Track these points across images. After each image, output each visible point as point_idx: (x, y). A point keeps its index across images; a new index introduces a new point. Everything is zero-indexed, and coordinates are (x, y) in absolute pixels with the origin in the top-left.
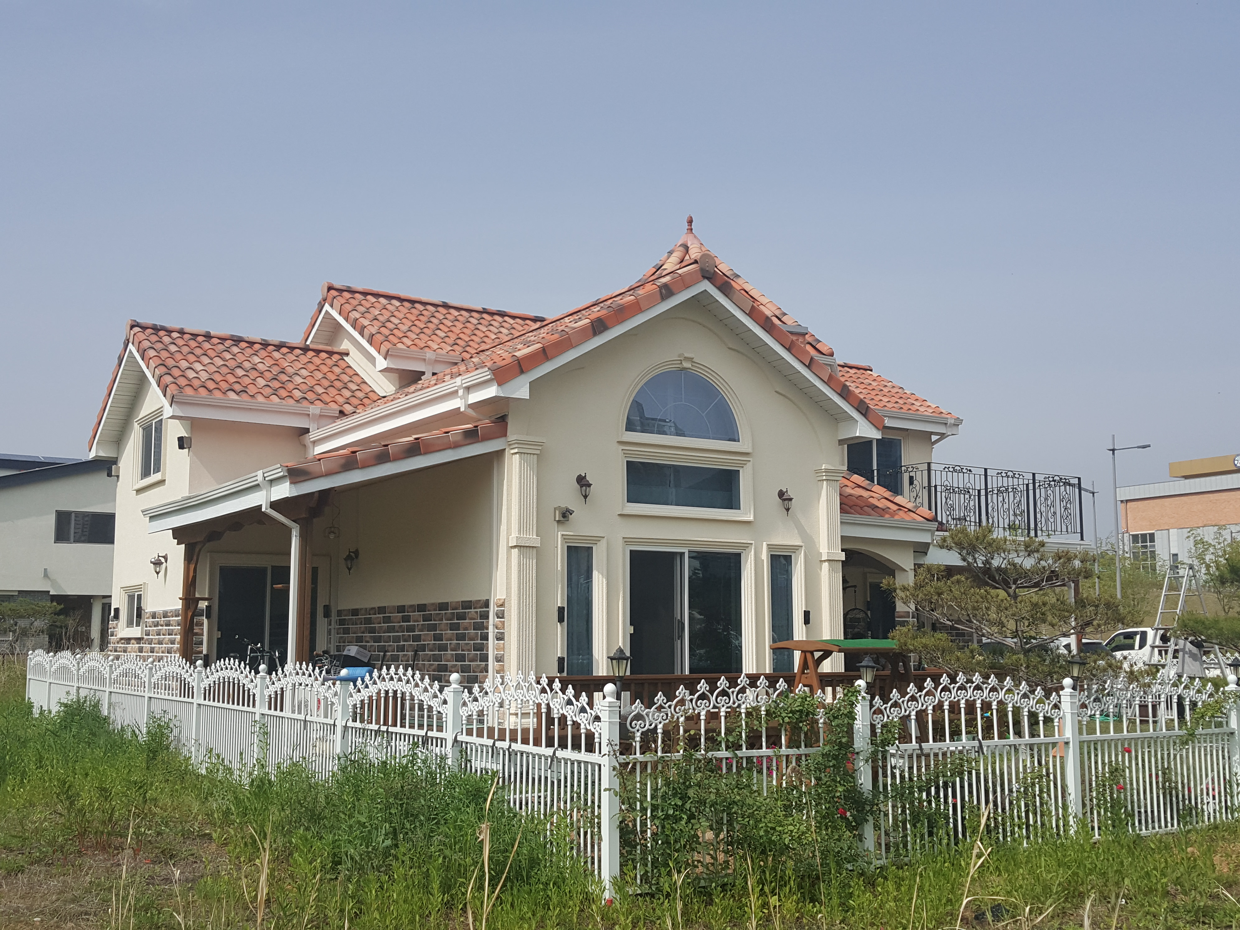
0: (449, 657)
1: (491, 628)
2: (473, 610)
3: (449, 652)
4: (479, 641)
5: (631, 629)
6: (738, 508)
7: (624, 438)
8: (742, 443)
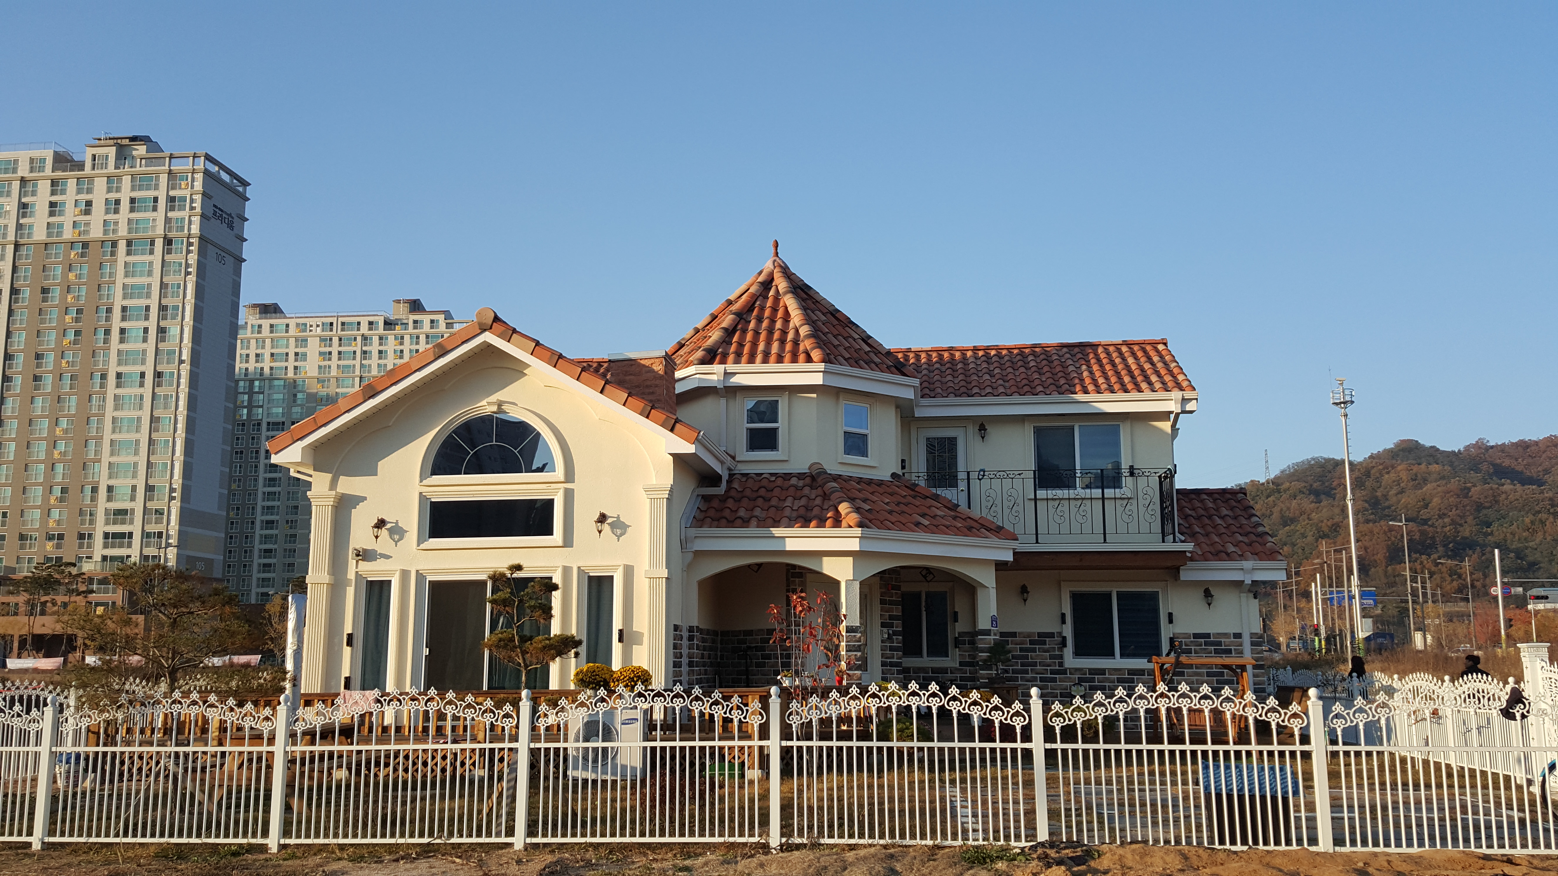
5: (426, 651)
6: (552, 534)
7: (425, 482)
8: (556, 473)
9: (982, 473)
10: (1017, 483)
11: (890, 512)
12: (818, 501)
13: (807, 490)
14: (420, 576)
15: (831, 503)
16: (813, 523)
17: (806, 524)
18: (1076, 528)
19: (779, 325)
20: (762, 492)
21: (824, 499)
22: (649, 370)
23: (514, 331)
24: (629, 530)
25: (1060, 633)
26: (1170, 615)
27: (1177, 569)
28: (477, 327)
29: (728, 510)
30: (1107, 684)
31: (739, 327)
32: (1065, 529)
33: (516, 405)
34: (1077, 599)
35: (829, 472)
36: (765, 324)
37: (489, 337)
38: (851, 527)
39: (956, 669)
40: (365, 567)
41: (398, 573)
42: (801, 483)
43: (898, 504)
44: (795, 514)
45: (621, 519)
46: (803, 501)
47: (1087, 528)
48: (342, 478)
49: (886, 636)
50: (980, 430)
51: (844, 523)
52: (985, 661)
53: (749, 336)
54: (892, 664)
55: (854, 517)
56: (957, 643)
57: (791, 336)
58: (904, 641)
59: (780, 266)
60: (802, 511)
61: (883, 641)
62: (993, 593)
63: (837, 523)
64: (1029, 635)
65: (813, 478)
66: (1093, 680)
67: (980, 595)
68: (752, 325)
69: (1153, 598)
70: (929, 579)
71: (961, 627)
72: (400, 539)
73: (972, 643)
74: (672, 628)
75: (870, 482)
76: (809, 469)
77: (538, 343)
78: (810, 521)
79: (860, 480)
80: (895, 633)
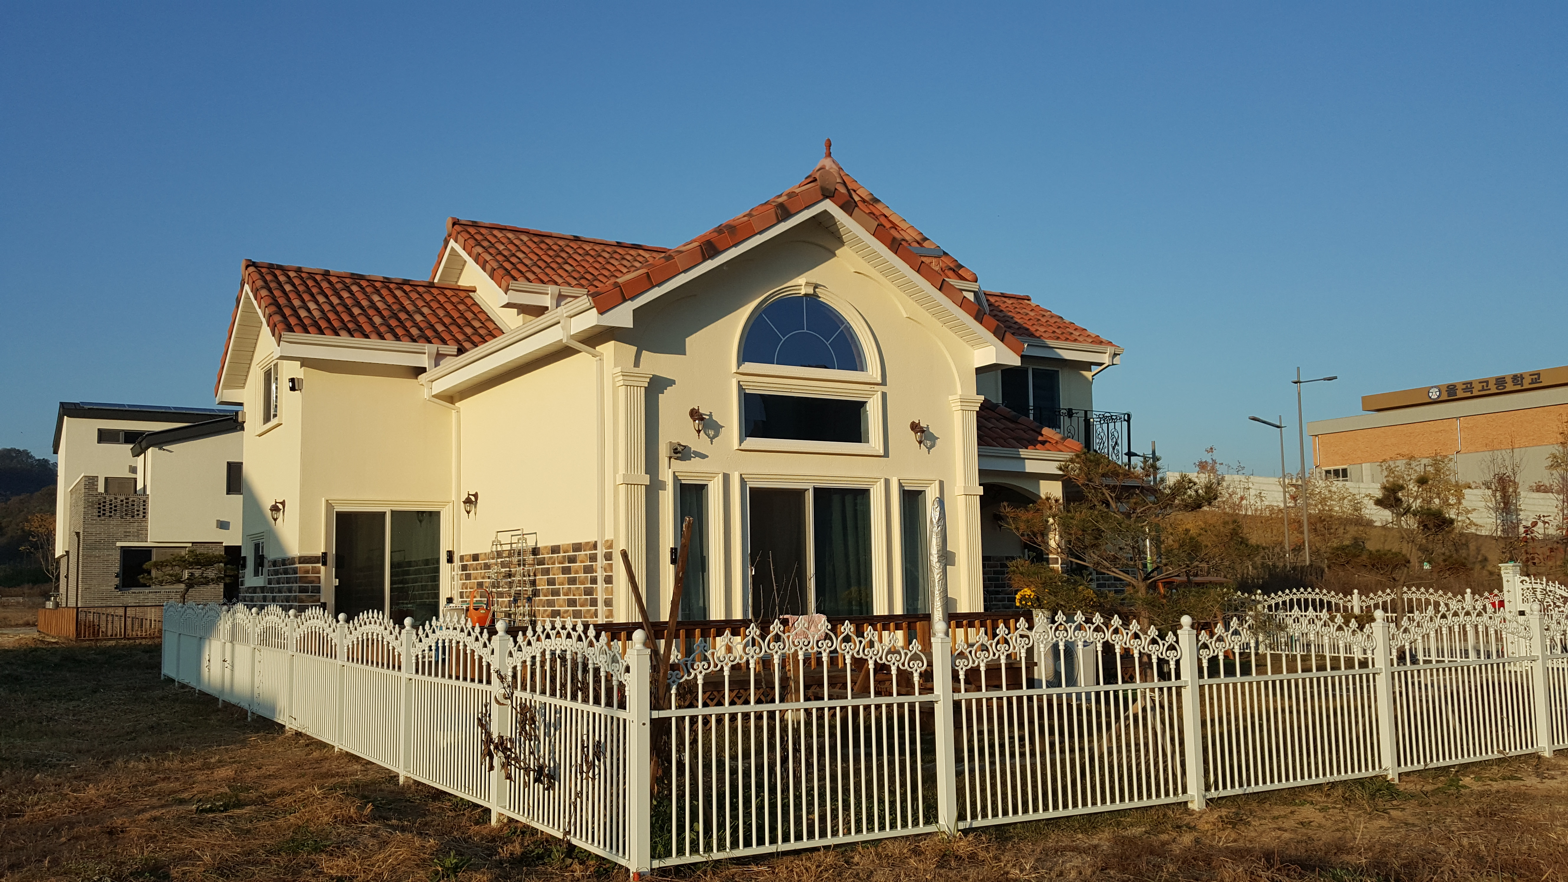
0: (561, 602)
1: (599, 570)
2: (583, 553)
3: (562, 597)
4: (589, 585)
5: (751, 572)
6: (867, 442)
7: (743, 369)
8: (870, 373)
14: (744, 482)
24: (938, 441)
28: (820, 192)
37: (829, 206)
40: (680, 466)
41: (717, 476)
48: (646, 354)
72: (716, 435)
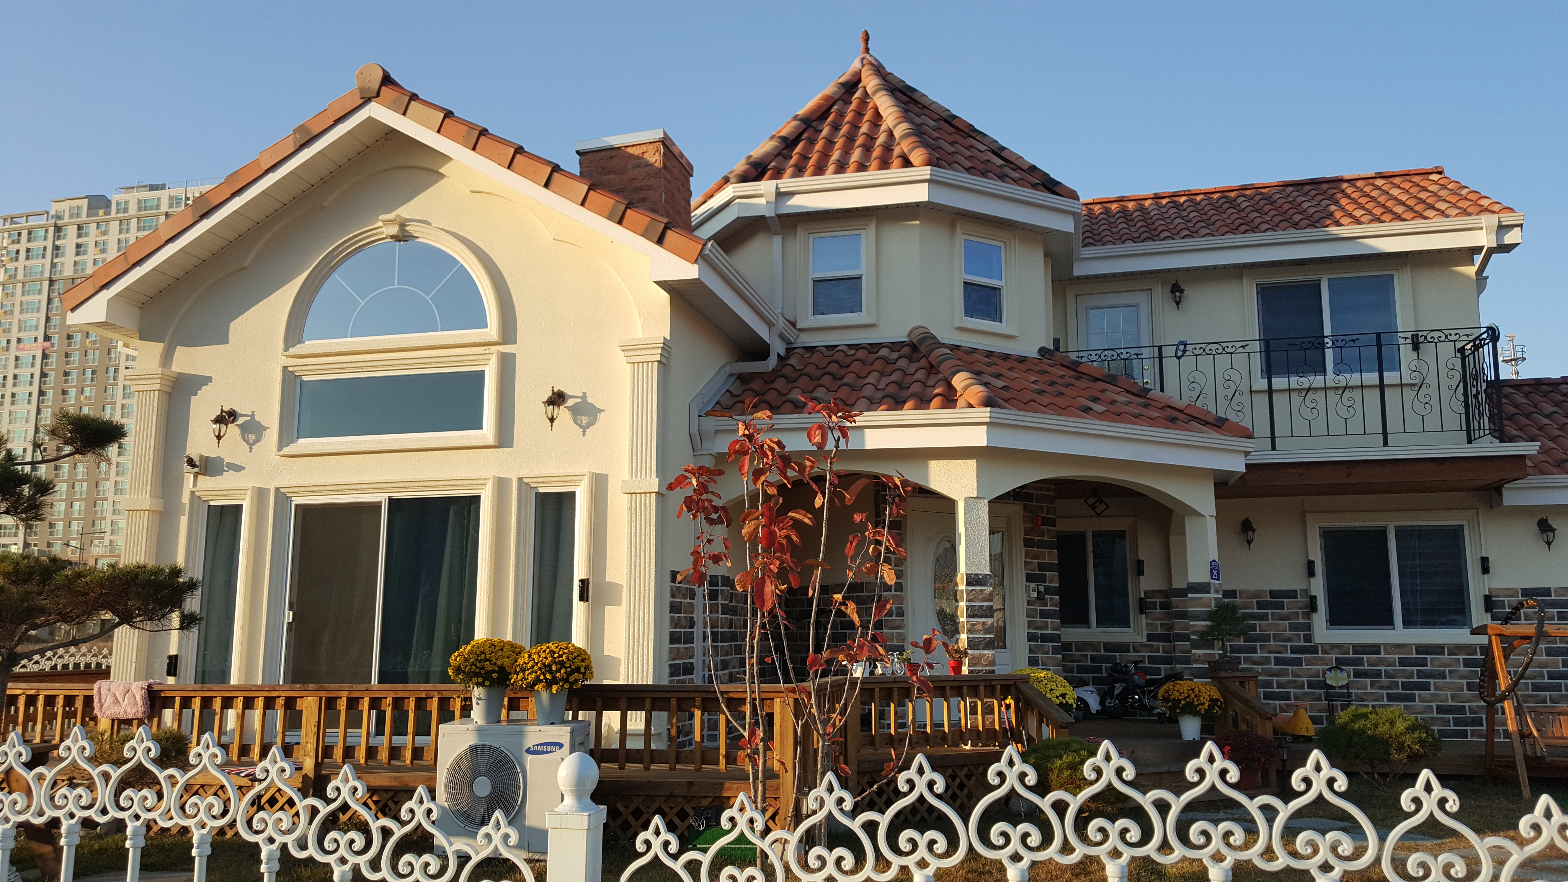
5: (289, 616)
6: (481, 428)
7: (292, 351)
8: (488, 330)
9: (1182, 347)
10: (1240, 360)
11: (1041, 392)
12: (920, 375)
13: (902, 363)
14: (282, 497)
15: (941, 376)
16: (909, 404)
17: (897, 404)
18: (1337, 426)
19: (864, 128)
20: (833, 368)
21: (929, 373)
22: (639, 162)
23: (414, 97)
24: (601, 417)
25: (1306, 592)
26: (1485, 561)
27: (1499, 490)
28: (358, 95)
29: (775, 393)
30: (1383, 668)
31: (805, 135)
32: (1319, 427)
33: (430, 224)
34: (1330, 537)
35: (942, 341)
36: (844, 129)
37: (377, 111)
38: (971, 406)
39: (1142, 645)
40: (206, 483)
41: (249, 493)
42: (895, 355)
43: (1052, 384)
44: (880, 394)
45: (589, 400)
46: (895, 376)
47: (1356, 425)
48: (180, 350)
49: (1036, 595)
50: (1173, 292)
51: (961, 402)
52: (1203, 634)
53: (819, 146)
54: (1045, 638)
55: (977, 392)
56: (1143, 606)
57: (881, 139)
58: (1062, 603)
59: (871, 64)
60: (892, 389)
61: (1029, 603)
62: (1211, 525)
63: (950, 400)
64: (1256, 594)
65: (914, 347)
66: (1360, 662)
67: (1190, 525)
68: (825, 131)
69: (1455, 536)
70: (1098, 510)
71: (1149, 582)
72: (257, 441)
73: (1166, 606)
74: (668, 577)
75: (1006, 357)
76: (909, 335)
77: (448, 114)
78: (904, 402)
79: (990, 354)
80: (1048, 591)
